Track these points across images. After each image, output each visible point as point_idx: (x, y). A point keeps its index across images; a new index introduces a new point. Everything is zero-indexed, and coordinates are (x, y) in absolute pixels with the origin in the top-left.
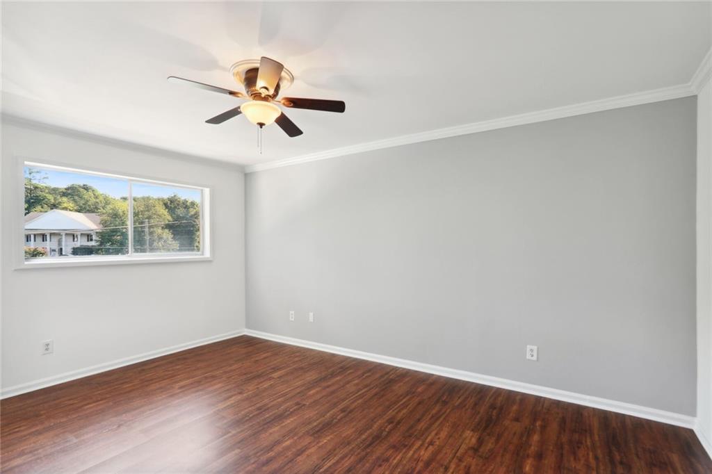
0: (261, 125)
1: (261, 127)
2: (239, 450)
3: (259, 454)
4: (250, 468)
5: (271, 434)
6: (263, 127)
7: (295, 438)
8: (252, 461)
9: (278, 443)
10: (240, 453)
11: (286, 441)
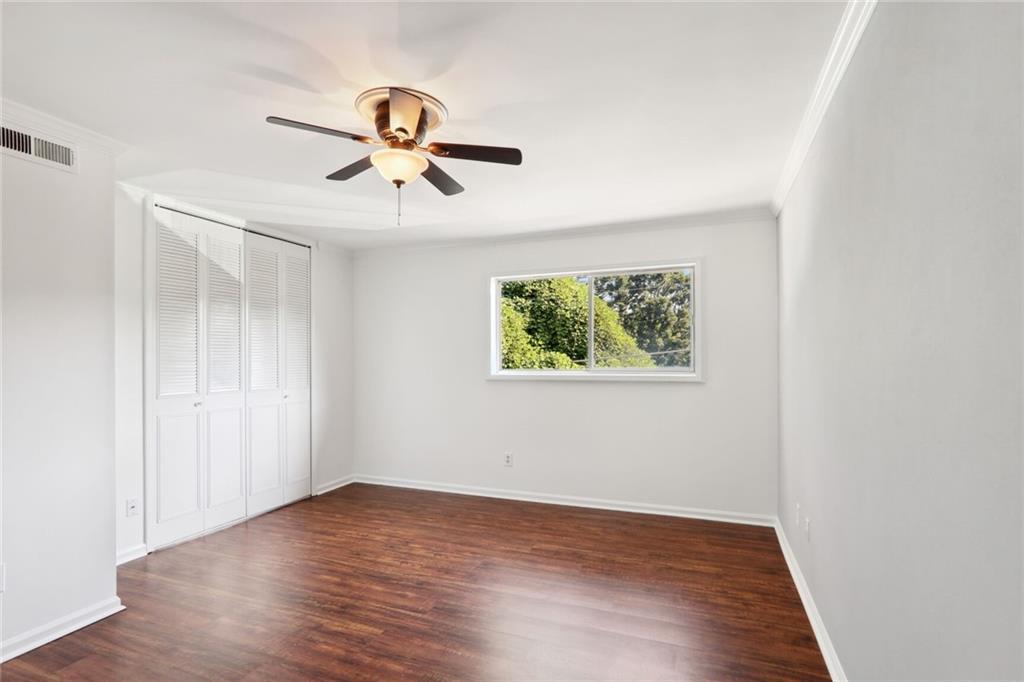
0: (399, 183)
1: (399, 187)
6: (402, 186)
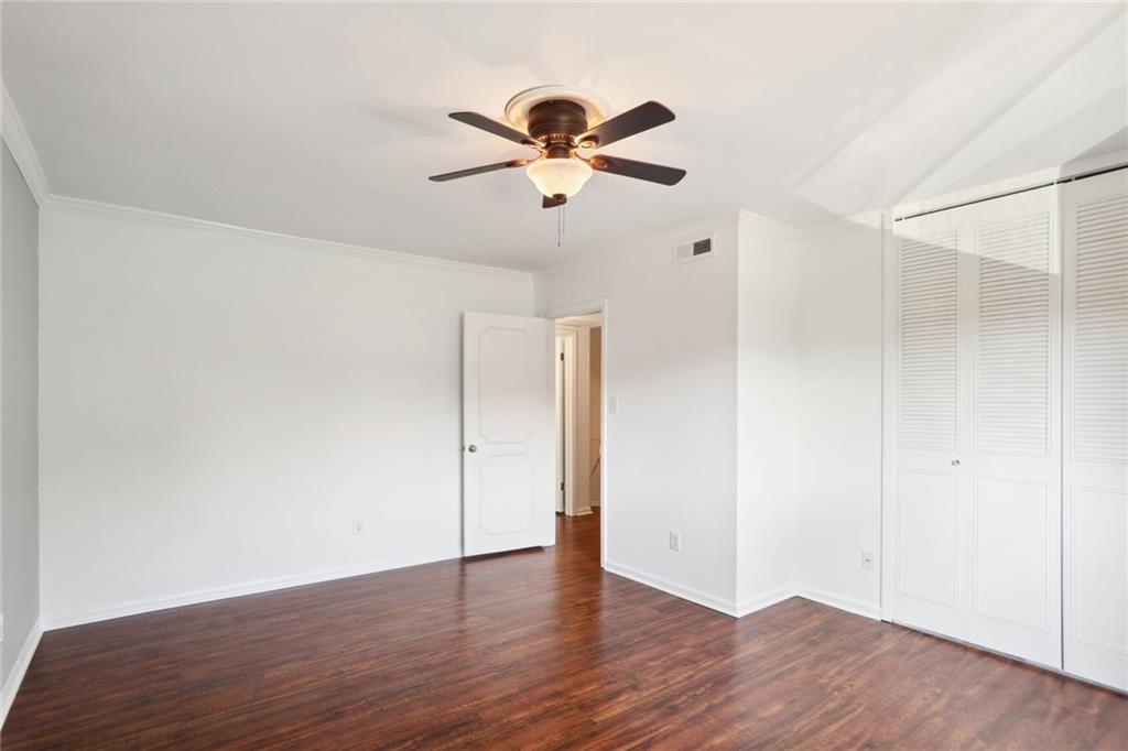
2: (595, 720)
3: (566, 707)
4: (579, 693)
5: (541, 739)
7: (505, 721)
8: (574, 700)
9: (534, 720)
10: (592, 716)
11: (521, 719)
